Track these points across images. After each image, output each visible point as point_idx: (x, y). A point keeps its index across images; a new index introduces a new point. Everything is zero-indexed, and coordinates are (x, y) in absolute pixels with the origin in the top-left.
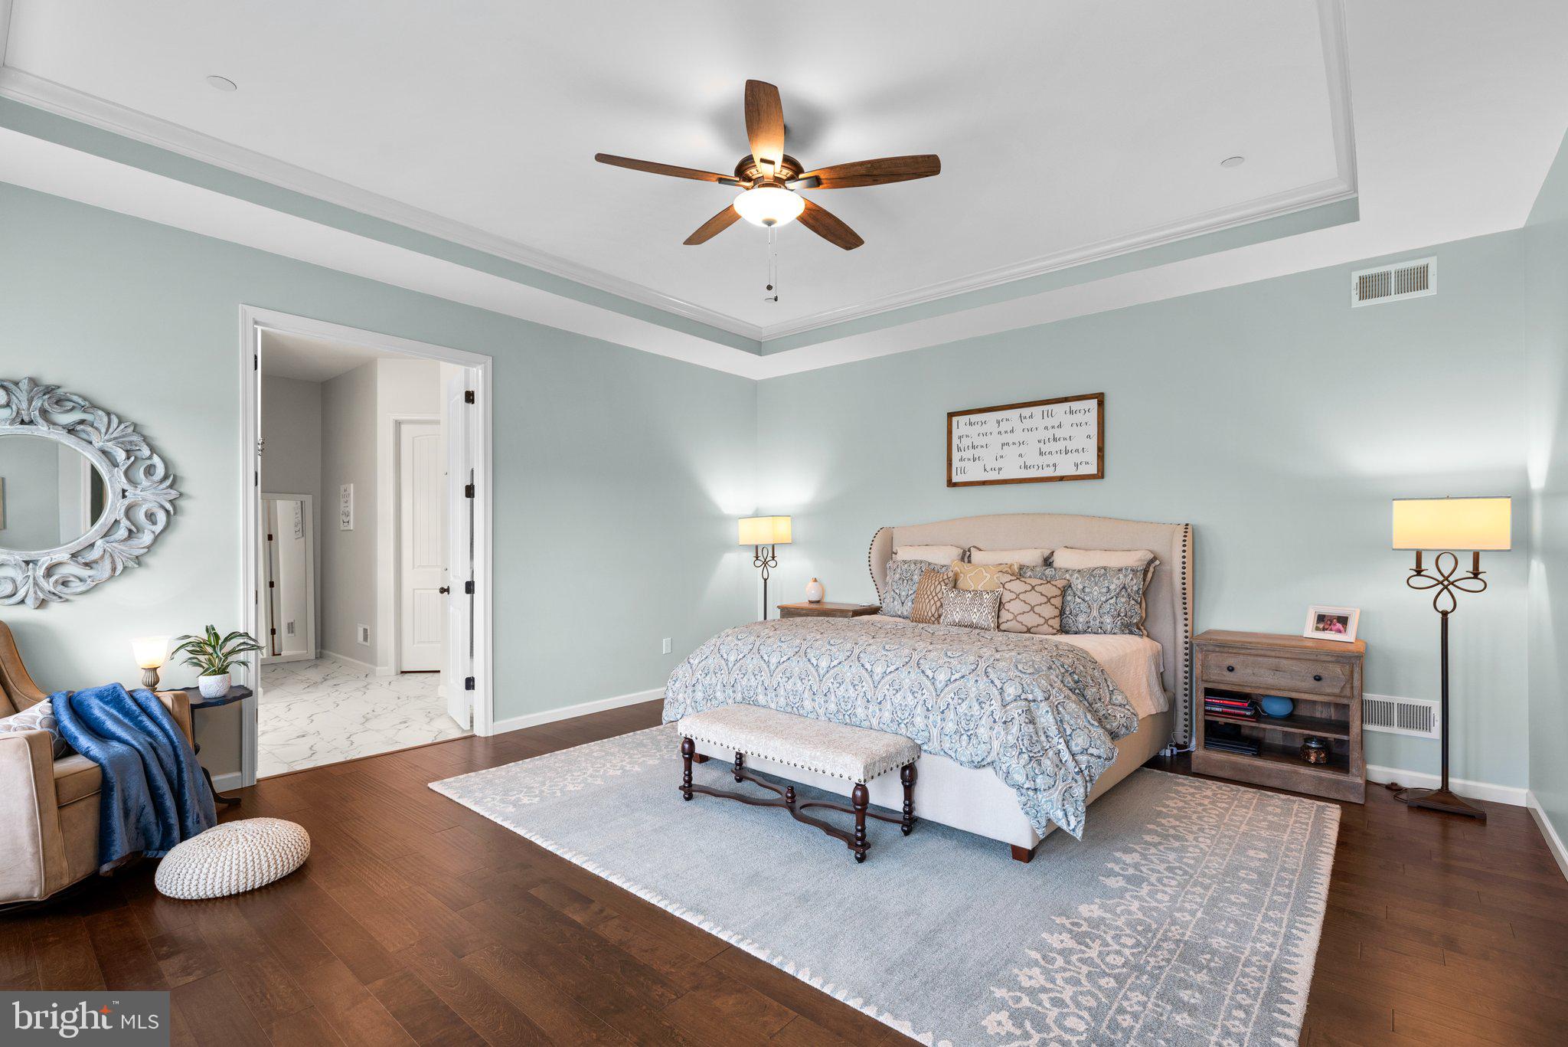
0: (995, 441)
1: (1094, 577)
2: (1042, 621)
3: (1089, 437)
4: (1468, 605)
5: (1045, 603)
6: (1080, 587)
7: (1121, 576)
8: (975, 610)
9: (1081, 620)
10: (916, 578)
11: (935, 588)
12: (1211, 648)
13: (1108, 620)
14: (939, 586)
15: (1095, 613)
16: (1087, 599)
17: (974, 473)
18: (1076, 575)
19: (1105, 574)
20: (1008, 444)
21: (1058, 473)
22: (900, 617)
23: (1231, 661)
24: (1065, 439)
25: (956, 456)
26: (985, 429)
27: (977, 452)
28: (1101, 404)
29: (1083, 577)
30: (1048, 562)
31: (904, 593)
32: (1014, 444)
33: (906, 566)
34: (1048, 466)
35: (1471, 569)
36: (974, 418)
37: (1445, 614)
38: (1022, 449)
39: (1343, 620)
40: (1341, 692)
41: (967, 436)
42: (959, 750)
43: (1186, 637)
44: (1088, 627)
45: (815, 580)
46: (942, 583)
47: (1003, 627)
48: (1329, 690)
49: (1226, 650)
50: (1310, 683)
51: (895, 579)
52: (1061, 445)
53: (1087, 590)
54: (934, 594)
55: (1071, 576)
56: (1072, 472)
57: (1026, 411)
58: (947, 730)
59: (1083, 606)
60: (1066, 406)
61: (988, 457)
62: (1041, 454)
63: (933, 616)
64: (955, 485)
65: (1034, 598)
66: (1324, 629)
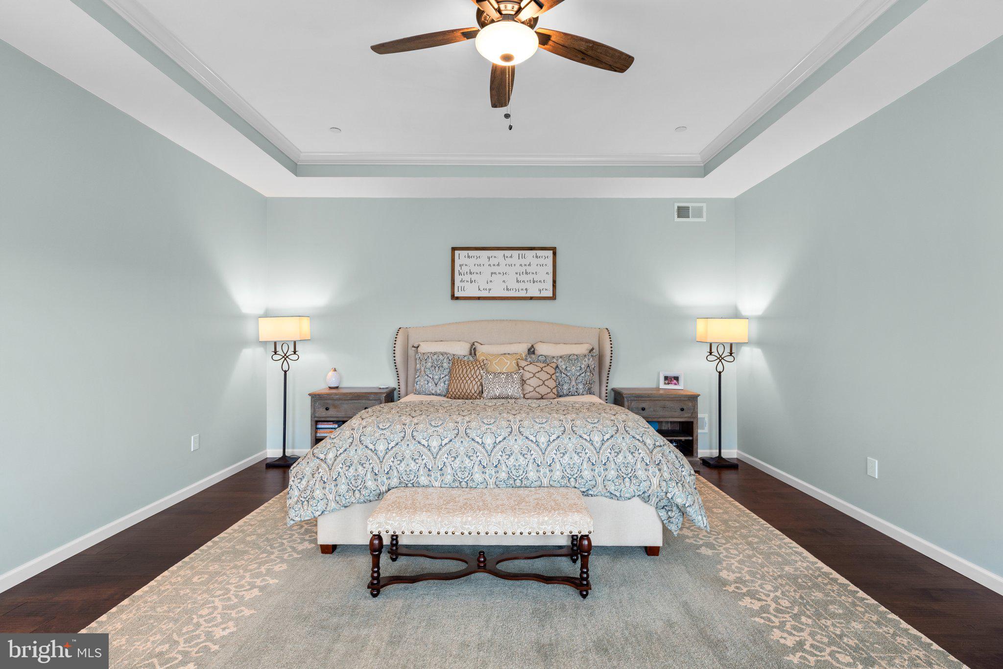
0: (487, 270)
1: (572, 361)
2: (549, 390)
3: (547, 273)
4: (730, 369)
5: (550, 379)
6: (564, 367)
7: (586, 359)
8: (510, 386)
9: (565, 388)
10: (445, 365)
11: (475, 372)
12: (632, 398)
13: (581, 386)
14: (478, 371)
15: (573, 383)
16: (568, 374)
17: (471, 291)
18: (560, 360)
19: (577, 359)
20: (495, 273)
21: (529, 295)
22: (433, 394)
23: (643, 405)
24: (533, 273)
25: (458, 278)
26: (479, 261)
27: (474, 277)
28: (555, 254)
29: (565, 361)
30: (531, 351)
31: (436, 377)
32: (499, 273)
33: (435, 356)
34: (522, 289)
35: (729, 352)
36: (471, 253)
37: (720, 373)
38: (505, 278)
39: (677, 378)
40: (692, 415)
41: (466, 265)
42: (623, 489)
43: (606, 393)
44: (570, 392)
45: (335, 370)
46: (480, 368)
47: (526, 396)
48: (686, 415)
49: (640, 399)
50: (678, 413)
51: (428, 366)
52: (530, 277)
53: (568, 369)
54: (475, 377)
55: (557, 360)
56: (537, 294)
57: (508, 253)
58: (610, 477)
59: (566, 379)
60: (534, 252)
61: (481, 281)
62: (517, 281)
63: (475, 392)
64: (457, 298)
65: (544, 376)
66: (668, 384)
